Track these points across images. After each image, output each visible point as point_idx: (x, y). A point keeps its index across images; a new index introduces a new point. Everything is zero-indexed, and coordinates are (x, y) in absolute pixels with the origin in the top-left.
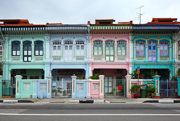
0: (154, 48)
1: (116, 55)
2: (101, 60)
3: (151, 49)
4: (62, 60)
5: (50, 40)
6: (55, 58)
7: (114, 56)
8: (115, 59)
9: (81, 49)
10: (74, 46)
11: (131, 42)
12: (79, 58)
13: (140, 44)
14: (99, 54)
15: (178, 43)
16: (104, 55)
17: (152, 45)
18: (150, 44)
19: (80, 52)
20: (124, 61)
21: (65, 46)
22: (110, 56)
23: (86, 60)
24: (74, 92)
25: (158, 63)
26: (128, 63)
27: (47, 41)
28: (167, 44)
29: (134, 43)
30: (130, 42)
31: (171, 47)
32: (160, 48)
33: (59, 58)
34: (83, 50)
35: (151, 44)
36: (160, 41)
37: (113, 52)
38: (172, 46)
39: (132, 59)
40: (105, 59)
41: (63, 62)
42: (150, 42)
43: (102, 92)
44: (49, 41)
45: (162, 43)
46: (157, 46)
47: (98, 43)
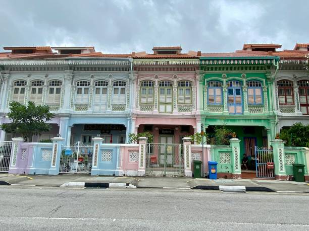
0: (238, 92)
1: (175, 103)
2: (152, 110)
3: (232, 94)
4: (90, 111)
5: (73, 79)
6: (79, 107)
7: (172, 104)
8: (174, 109)
9: (122, 93)
10: (110, 89)
11: (200, 84)
12: (116, 107)
13: (215, 86)
14: (149, 101)
15: (278, 85)
16: (156, 103)
17: (235, 87)
18: (231, 86)
19: (118, 99)
20: (187, 113)
21: (96, 88)
22: (166, 104)
23: (127, 110)
24: (95, 165)
25: (246, 117)
26: (194, 116)
27: (67, 81)
28: (260, 85)
29: (204, 84)
30: (198, 83)
31: (265, 92)
32: (247, 92)
33: (85, 107)
34: (123, 95)
35: (233, 86)
36: (246, 82)
37: (171, 99)
38: (268, 88)
39: (201, 109)
40: (159, 110)
41: (91, 113)
42: (231, 83)
43: (142, 166)
44: (70, 81)
45: (251, 84)
46: (242, 90)
47: (147, 84)
